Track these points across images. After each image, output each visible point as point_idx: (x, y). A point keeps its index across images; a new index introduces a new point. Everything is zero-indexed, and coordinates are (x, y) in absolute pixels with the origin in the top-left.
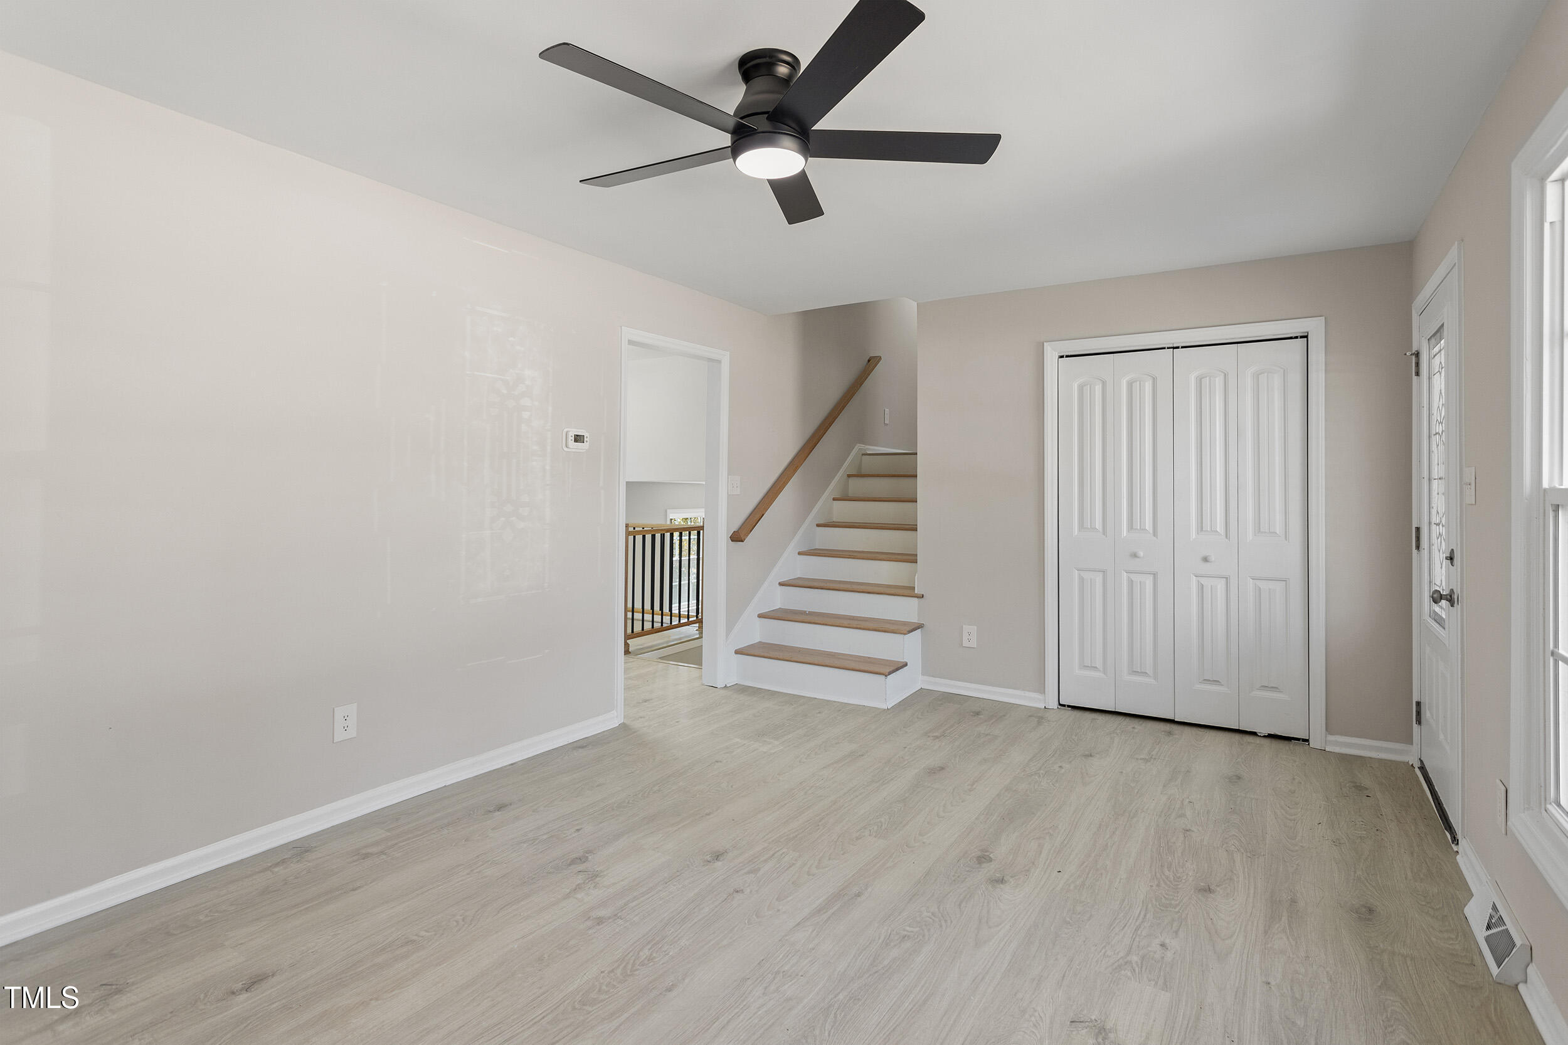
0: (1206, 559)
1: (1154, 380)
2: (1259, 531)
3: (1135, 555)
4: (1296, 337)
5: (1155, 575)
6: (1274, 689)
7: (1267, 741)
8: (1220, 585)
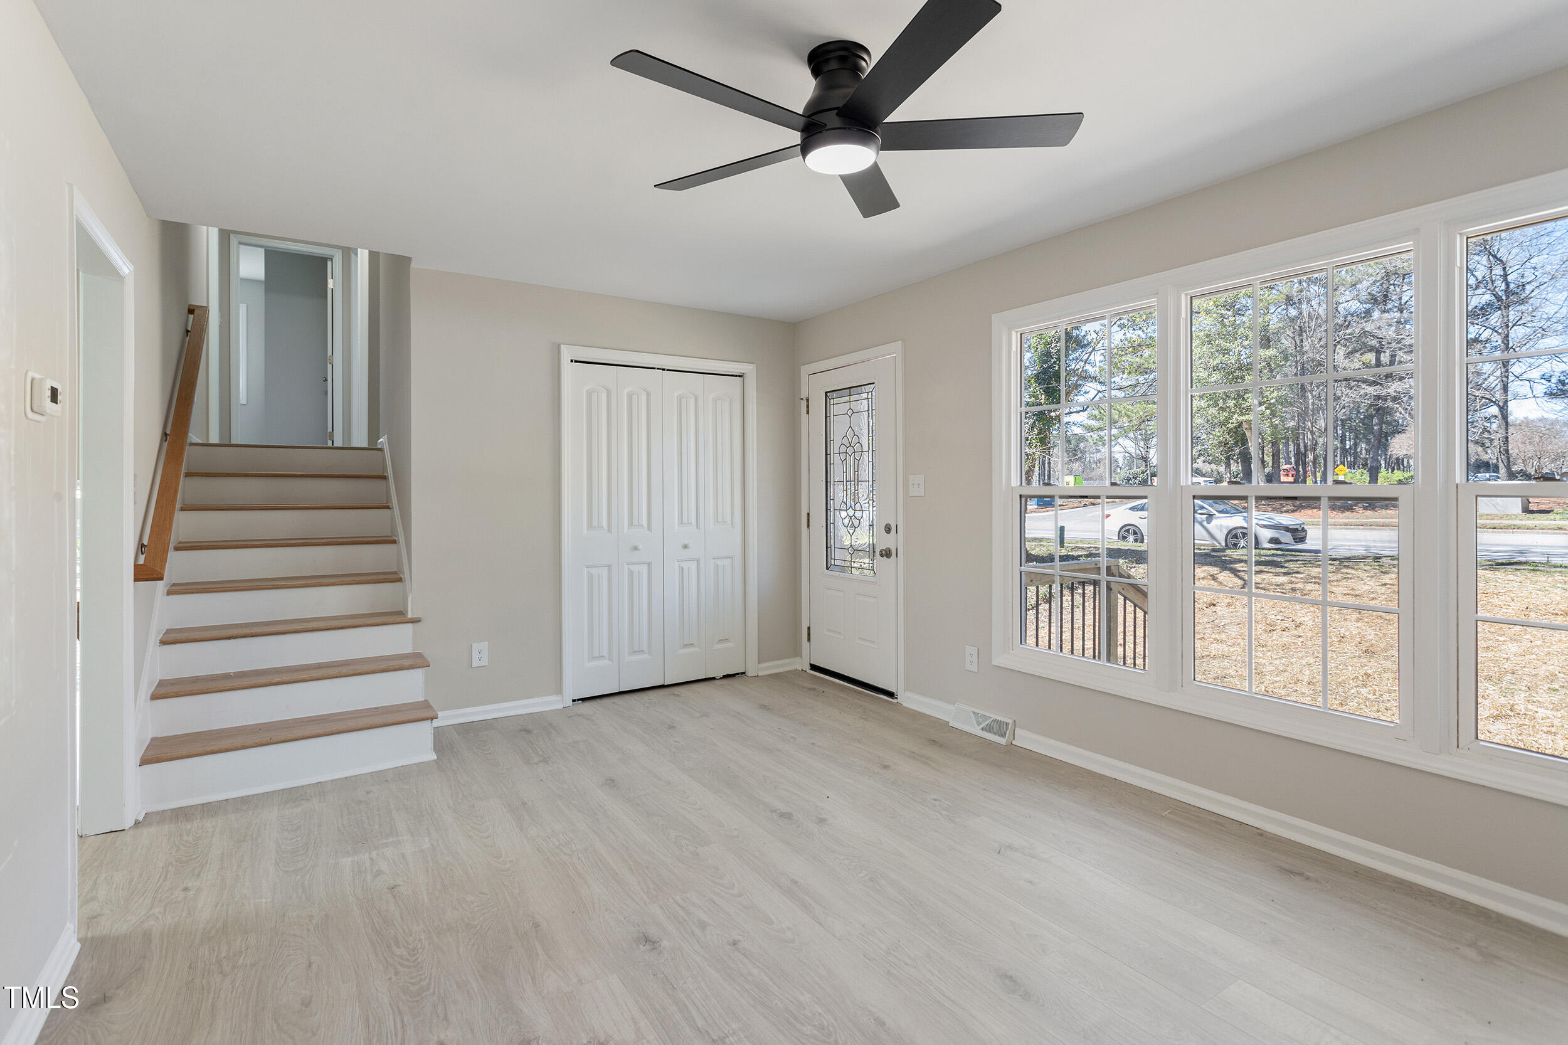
0: (686, 547)
1: (648, 394)
2: (717, 521)
3: (636, 548)
4: (736, 376)
5: (649, 564)
6: (726, 640)
7: (725, 681)
8: (694, 565)
